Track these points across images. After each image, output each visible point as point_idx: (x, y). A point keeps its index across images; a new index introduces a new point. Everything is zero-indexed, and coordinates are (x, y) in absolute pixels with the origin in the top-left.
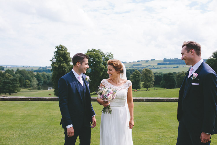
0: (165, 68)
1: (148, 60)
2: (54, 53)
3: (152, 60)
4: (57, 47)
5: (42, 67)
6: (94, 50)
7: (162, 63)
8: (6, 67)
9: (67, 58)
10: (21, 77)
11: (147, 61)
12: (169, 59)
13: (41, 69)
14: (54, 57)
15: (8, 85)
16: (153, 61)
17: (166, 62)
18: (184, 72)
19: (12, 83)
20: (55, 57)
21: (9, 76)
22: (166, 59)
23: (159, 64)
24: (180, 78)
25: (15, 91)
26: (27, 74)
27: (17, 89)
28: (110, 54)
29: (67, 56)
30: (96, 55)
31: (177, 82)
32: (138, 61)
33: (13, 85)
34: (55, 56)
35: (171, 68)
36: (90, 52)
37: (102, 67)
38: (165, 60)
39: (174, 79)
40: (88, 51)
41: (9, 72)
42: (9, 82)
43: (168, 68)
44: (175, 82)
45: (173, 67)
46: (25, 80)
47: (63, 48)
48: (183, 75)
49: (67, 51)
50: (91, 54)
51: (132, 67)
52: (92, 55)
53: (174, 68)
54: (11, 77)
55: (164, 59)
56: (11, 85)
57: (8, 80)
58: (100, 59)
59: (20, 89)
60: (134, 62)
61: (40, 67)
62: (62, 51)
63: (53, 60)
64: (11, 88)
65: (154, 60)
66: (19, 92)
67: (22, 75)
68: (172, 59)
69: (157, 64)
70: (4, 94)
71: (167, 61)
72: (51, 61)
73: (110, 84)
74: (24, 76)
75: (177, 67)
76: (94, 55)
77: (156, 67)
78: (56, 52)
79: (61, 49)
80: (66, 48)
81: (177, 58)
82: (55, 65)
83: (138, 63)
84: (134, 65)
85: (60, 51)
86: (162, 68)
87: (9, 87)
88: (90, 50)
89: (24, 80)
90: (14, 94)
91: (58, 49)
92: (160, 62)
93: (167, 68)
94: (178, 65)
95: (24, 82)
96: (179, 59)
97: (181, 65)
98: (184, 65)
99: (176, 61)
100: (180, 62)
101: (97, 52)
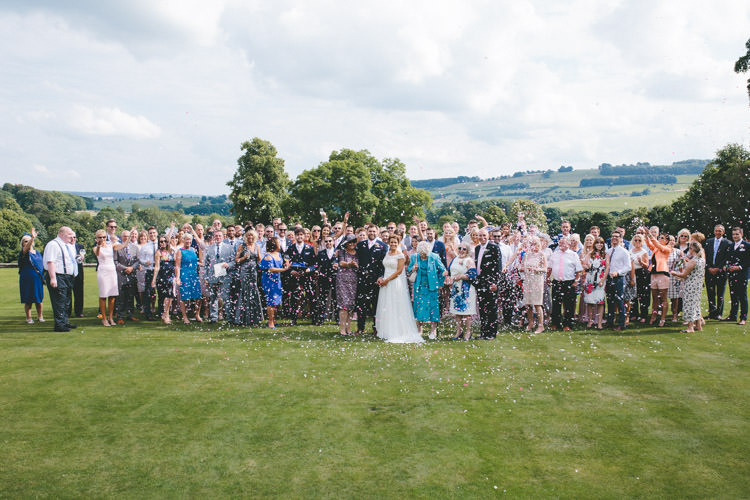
0: (604, 195)
1: (550, 172)
2: (239, 162)
3: (562, 170)
4: (246, 145)
5: (210, 198)
6: (349, 154)
7: (595, 180)
8: (100, 199)
9: (275, 177)
11: (547, 175)
12: (621, 165)
13: (208, 206)
14: (239, 174)
16: (567, 173)
17: (609, 177)
20: (242, 174)
22: (609, 165)
23: (585, 183)
28: (395, 162)
29: (276, 170)
30: (353, 168)
32: (518, 175)
34: (240, 170)
35: (626, 195)
36: (338, 157)
37: (371, 200)
38: (605, 169)
40: (333, 157)
43: (616, 196)
45: (631, 193)
47: (262, 148)
49: (273, 155)
50: (339, 166)
51: (498, 194)
52: (341, 169)
53: (635, 194)
55: (604, 165)
58: (366, 179)
60: (502, 178)
61: (204, 198)
62: (261, 155)
63: (234, 181)
65: (570, 169)
68: (628, 165)
69: (578, 184)
71: (612, 174)
72: (230, 184)
75: (645, 193)
76: (346, 168)
77: (574, 195)
78: (245, 159)
79: (257, 150)
80: (272, 148)
81: (648, 164)
82: (240, 196)
83: (518, 180)
84: (504, 188)
85: (255, 156)
86: (595, 196)
88: (339, 152)
91: (249, 150)
92: (589, 178)
93: (612, 196)
94: (649, 187)
96: (652, 165)
97: (659, 187)
98: (668, 186)
99: (641, 173)
100: (657, 177)
101: (356, 159)
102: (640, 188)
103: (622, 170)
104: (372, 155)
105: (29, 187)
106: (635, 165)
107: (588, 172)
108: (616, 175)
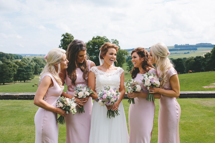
0: (176, 53)
2: (61, 41)
4: (63, 35)
6: (99, 38)
7: (173, 49)
8: (24, 56)
10: (37, 65)
15: (22, 72)
17: (177, 48)
18: (193, 57)
19: (26, 71)
20: (62, 45)
21: (24, 64)
22: (177, 45)
24: (189, 63)
25: (30, 79)
26: (42, 62)
27: (31, 76)
28: (115, 40)
30: (100, 42)
31: (186, 68)
33: (27, 73)
35: (182, 53)
36: (96, 39)
38: (176, 46)
39: (182, 64)
40: (93, 39)
41: (25, 61)
42: (23, 70)
43: (179, 54)
44: (184, 67)
45: (184, 53)
46: (41, 68)
47: (69, 36)
48: (192, 60)
49: (73, 39)
52: (96, 42)
54: (25, 65)
55: (176, 45)
56: (25, 73)
57: (22, 68)
59: (34, 77)
62: (68, 39)
64: (25, 76)
66: (32, 80)
67: (38, 63)
68: (183, 45)
70: (20, 81)
73: (101, 71)
74: (39, 64)
75: (188, 53)
76: (98, 42)
78: (63, 40)
79: (67, 37)
80: (72, 36)
81: (188, 44)
85: (66, 39)
86: (173, 54)
87: (23, 75)
88: (95, 37)
89: (39, 68)
90: (28, 81)
91: (64, 37)
92: (171, 49)
93: (178, 54)
94: (189, 51)
95: (39, 70)
96: (190, 45)
97: (192, 51)
98: (195, 51)
99: (186, 47)
100: (191, 48)
101: (102, 39)
102: (186, 51)
103: (181, 46)
104: (107, 38)
105: (2, 52)
106: (185, 45)
107: (171, 47)
108: (179, 47)
